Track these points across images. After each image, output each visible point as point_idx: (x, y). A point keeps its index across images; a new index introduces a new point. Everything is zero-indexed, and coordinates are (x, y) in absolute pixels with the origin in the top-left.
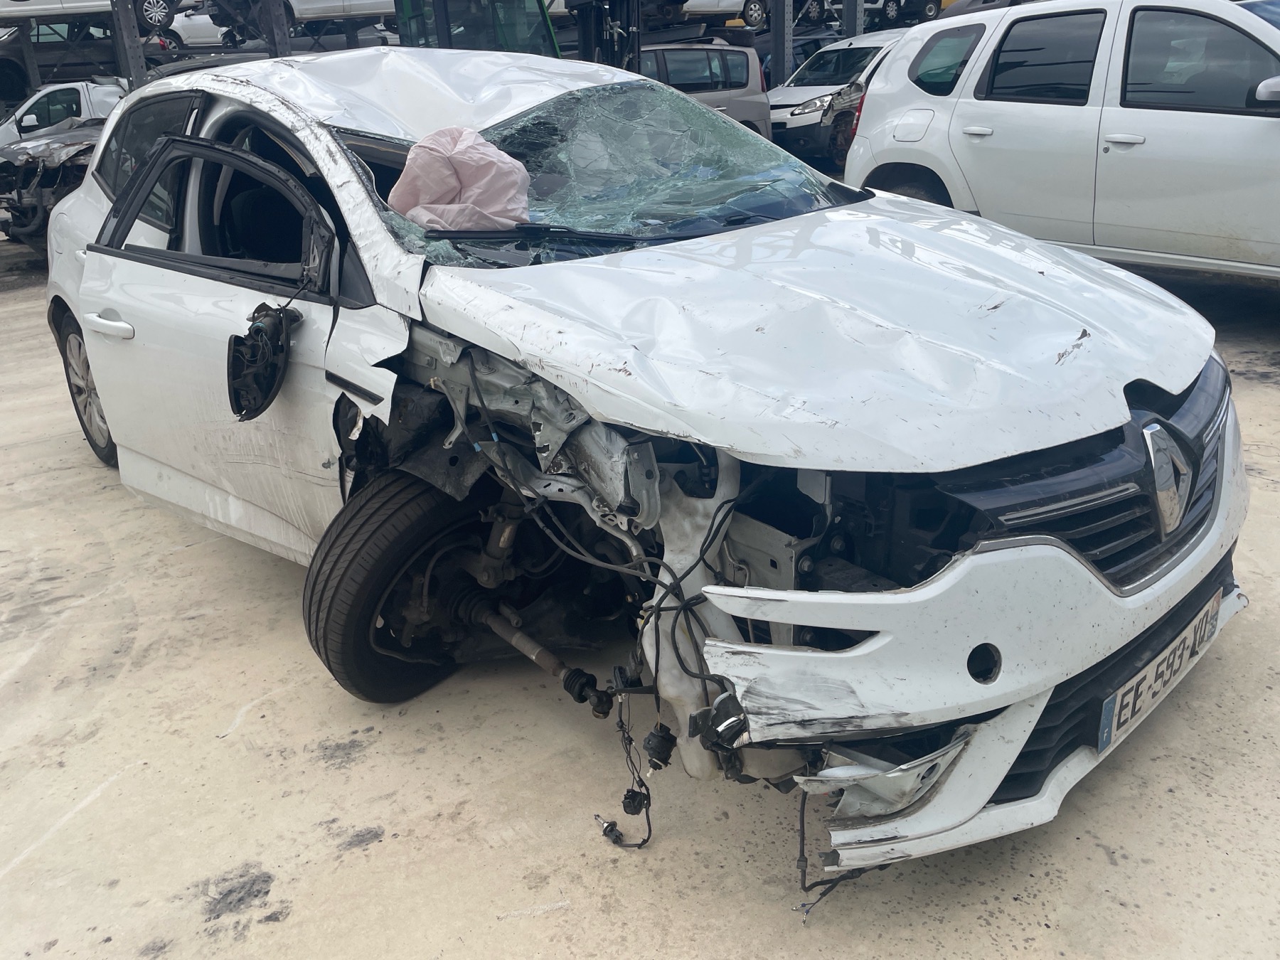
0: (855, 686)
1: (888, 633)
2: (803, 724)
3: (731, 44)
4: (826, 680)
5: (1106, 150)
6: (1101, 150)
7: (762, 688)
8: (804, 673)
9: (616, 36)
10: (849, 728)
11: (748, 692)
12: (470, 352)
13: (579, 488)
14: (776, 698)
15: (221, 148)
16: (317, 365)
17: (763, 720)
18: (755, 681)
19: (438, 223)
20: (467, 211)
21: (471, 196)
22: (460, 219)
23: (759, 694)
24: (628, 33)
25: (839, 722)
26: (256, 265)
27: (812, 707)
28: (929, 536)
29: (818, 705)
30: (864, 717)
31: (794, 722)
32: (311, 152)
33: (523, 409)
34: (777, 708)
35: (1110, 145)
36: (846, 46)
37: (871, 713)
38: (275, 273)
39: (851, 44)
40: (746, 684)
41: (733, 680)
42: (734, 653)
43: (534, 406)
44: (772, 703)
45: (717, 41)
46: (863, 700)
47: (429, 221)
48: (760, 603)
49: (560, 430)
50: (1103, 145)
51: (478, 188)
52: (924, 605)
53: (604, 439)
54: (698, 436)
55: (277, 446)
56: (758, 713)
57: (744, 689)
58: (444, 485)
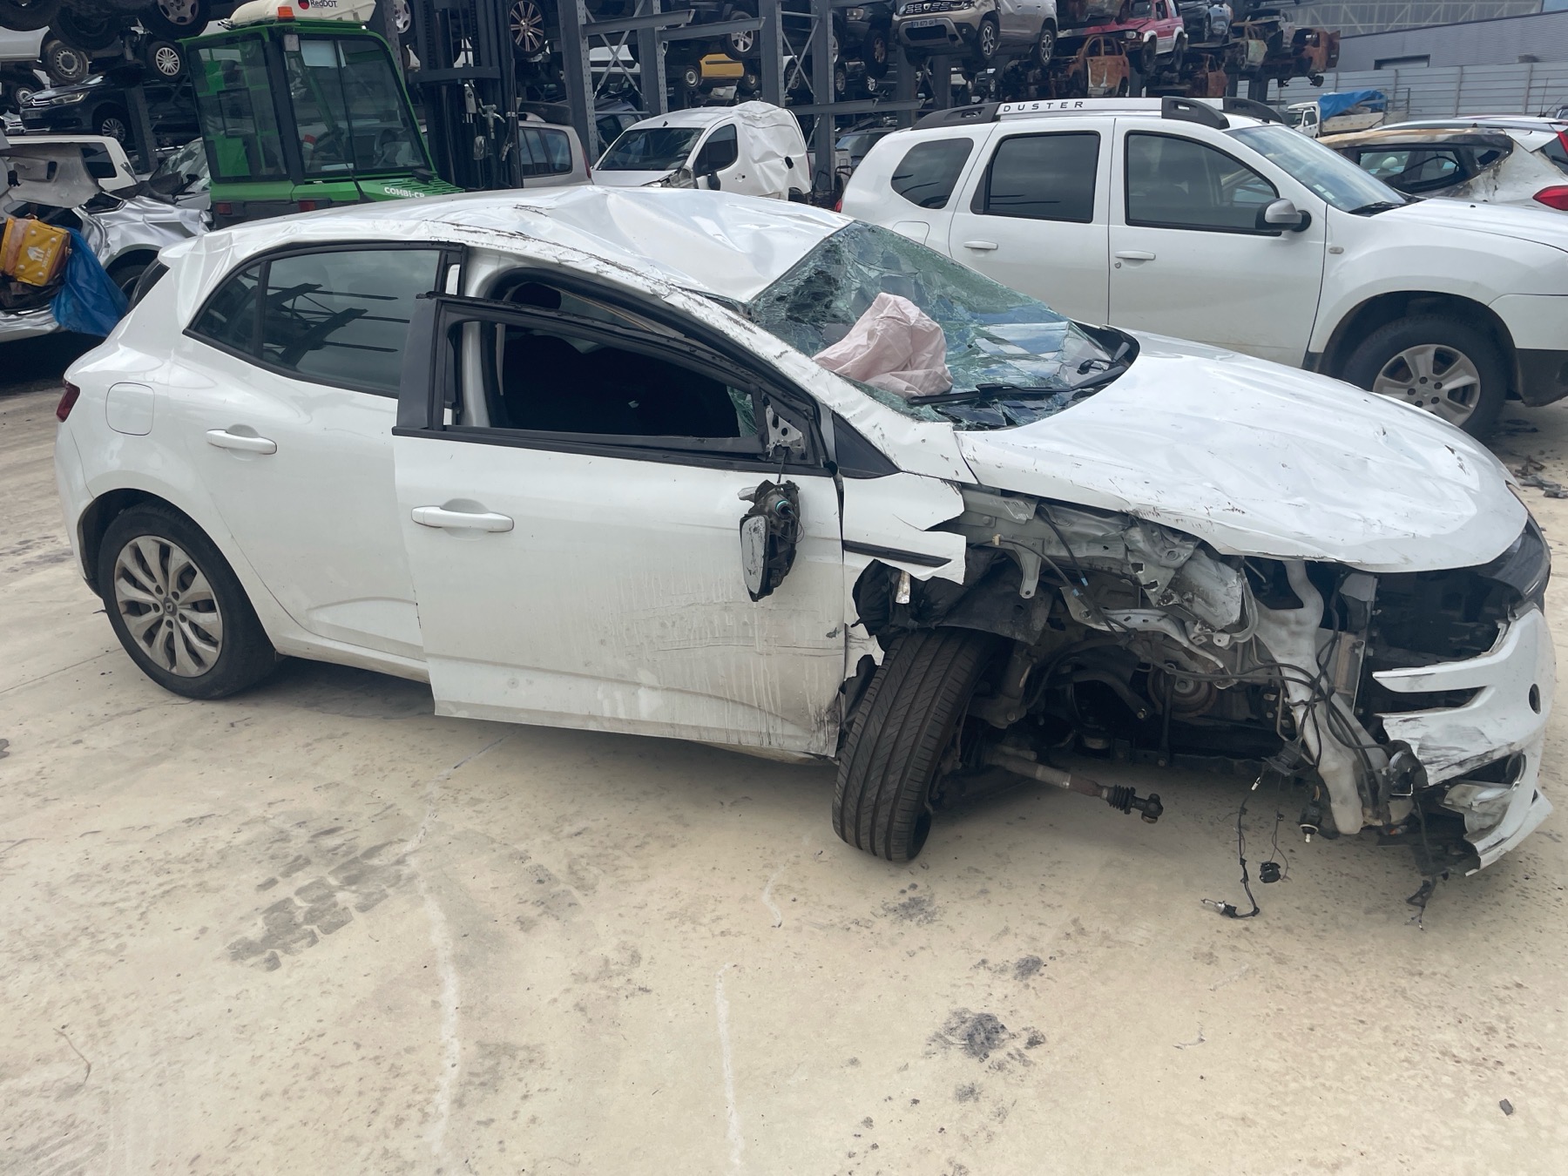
0: (1483, 730)
1: (1491, 686)
2: (1461, 764)
3: (548, 122)
4: (1465, 729)
5: (1118, 266)
6: (1113, 268)
7: (1430, 744)
8: (1450, 726)
9: (491, 122)
10: (1486, 761)
11: (1421, 748)
12: (1045, 507)
13: (1164, 617)
14: (1439, 749)
15: (528, 310)
16: (828, 536)
17: (1435, 767)
18: (1423, 739)
19: (913, 389)
20: (931, 376)
21: (924, 361)
22: (926, 384)
23: (1428, 748)
24: (507, 119)
25: (1481, 758)
26: (689, 442)
27: (1463, 751)
28: (1458, 614)
29: (1466, 748)
30: (1493, 751)
31: (1456, 764)
32: (706, 320)
33: (1117, 553)
34: (1442, 756)
35: (1121, 261)
36: (660, 126)
37: (1496, 746)
38: (720, 448)
39: (666, 124)
40: (1418, 743)
41: (1408, 741)
42: (1405, 721)
43: (1127, 549)
44: (1438, 753)
45: (531, 117)
46: (1490, 738)
47: (907, 388)
48: (1417, 679)
49: (1167, 567)
50: (1114, 261)
51: (928, 353)
52: (1506, 663)
53: (1214, 569)
54: (1333, 557)
55: (756, 623)
56: (1431, 763)
57: (1417, 747)
58: (1013, 633)
